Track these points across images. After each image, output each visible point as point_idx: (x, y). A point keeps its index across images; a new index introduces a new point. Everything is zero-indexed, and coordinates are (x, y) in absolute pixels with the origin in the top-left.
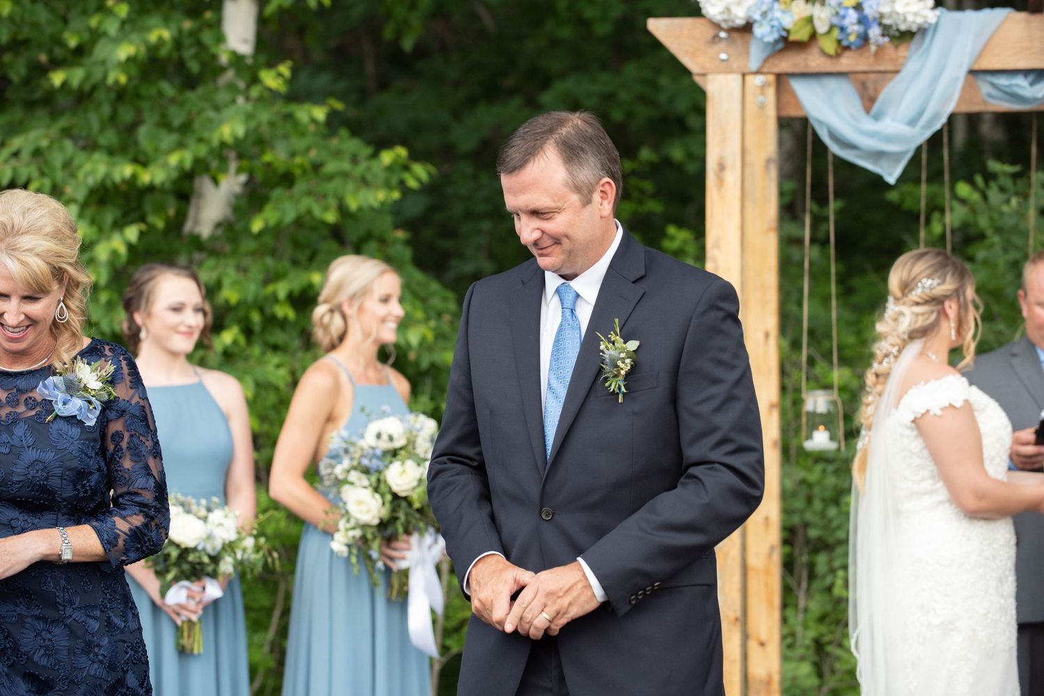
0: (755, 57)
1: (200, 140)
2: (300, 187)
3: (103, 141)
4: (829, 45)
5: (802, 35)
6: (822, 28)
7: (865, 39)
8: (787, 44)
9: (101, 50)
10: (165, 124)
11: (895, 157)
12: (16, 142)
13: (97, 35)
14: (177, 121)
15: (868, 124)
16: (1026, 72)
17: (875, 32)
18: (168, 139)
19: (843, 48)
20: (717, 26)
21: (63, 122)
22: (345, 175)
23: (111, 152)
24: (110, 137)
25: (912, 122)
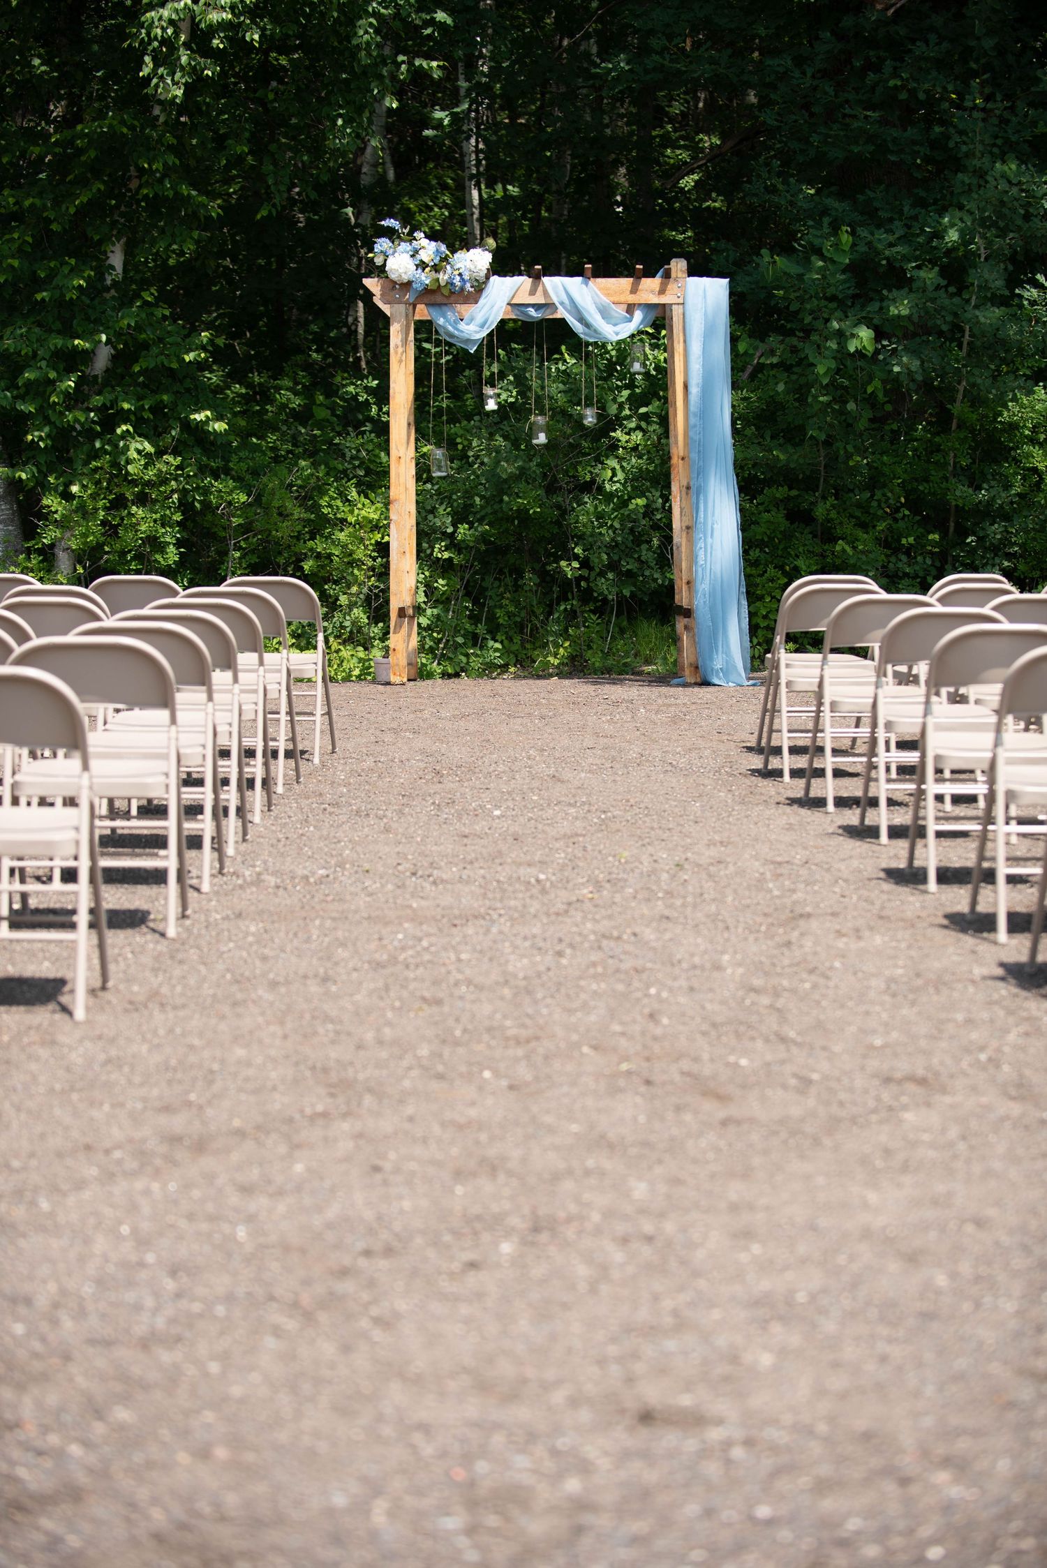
0: (412, 298)
2: (155, 350)
3: (54, 328)
4: (446, 292)
5: (434, 287)
6: (443, 283)
7: (461, 289)
8: (427, 291)
10: (88, 319)
11: (474, 341)
13: (52, 275)
15: (461, 326)
16: (533, 306)
17: (465, 286)
19: (453, 293)
20: (395, 283)
21: (32, 319)
22: (178, 344)
23: (59, 332)
24: (58, 325)
25: (482, 326)
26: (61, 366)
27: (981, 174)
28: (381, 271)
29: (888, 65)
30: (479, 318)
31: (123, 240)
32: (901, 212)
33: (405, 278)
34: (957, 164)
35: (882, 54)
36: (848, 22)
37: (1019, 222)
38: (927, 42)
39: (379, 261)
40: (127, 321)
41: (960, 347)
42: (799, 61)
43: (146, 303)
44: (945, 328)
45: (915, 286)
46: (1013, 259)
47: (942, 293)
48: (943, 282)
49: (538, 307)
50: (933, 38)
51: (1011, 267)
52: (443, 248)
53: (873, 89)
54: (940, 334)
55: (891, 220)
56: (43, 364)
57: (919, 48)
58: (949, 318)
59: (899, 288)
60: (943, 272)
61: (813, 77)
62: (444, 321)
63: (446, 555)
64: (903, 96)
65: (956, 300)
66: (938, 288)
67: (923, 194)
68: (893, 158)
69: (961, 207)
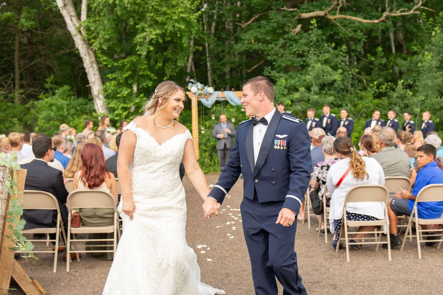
0: (196, 96)
1: (133, 102)
4: (203, 95)
6: (203, 93)
7: (207, 94)
8: (200, 95)
9: (123, 92)
10: (129, 100)
11: (210, 105)
12: (113, 102)
13: (121, 91)
14: (130, 99)
15: (207, 102)
17: (208, 94)
18: (129, 102)
19: (205, 95)
20: (193, 93)
21: (117, 100)
24: (123, 102)
25: (211, 102)
26: (123, 110)
27: (314, 67)
28: (190, 91)
29: (294, 45)
30: (211, 100)
31: (136, 84)
32: (297, 76)
33: (195, 92)
34: (308, 65)
35: (293, 42)
36: (286, 36)
37: (321, 77)
38: (302, 39)
39: (189, 88)
40: (137, 100)
41: (309, 103)
42: (276, 45)
43: (141, 97)
44: (306, 100)
45: (300, 91)
46: (320, 85)
47: (306, 93)
48: (306, 90)
49: (223, 98)
50: (304, 39)
51: (320, 87)
52: (203, 85)
53: (291, 50)
54: (306, 101)
55: (295, 78)
56: (120, 110)
57: (301, 41)
58: (307, 98)
59: (296, 92)
60: (306, 88)
61: (279, 48)
62: (203, 101)
63: (205, 149)
64: (297, 52)
65: (309, 94)
66: (305, 91)
67: (301, 72)
68: (295, 65)
69: (309, 75)
